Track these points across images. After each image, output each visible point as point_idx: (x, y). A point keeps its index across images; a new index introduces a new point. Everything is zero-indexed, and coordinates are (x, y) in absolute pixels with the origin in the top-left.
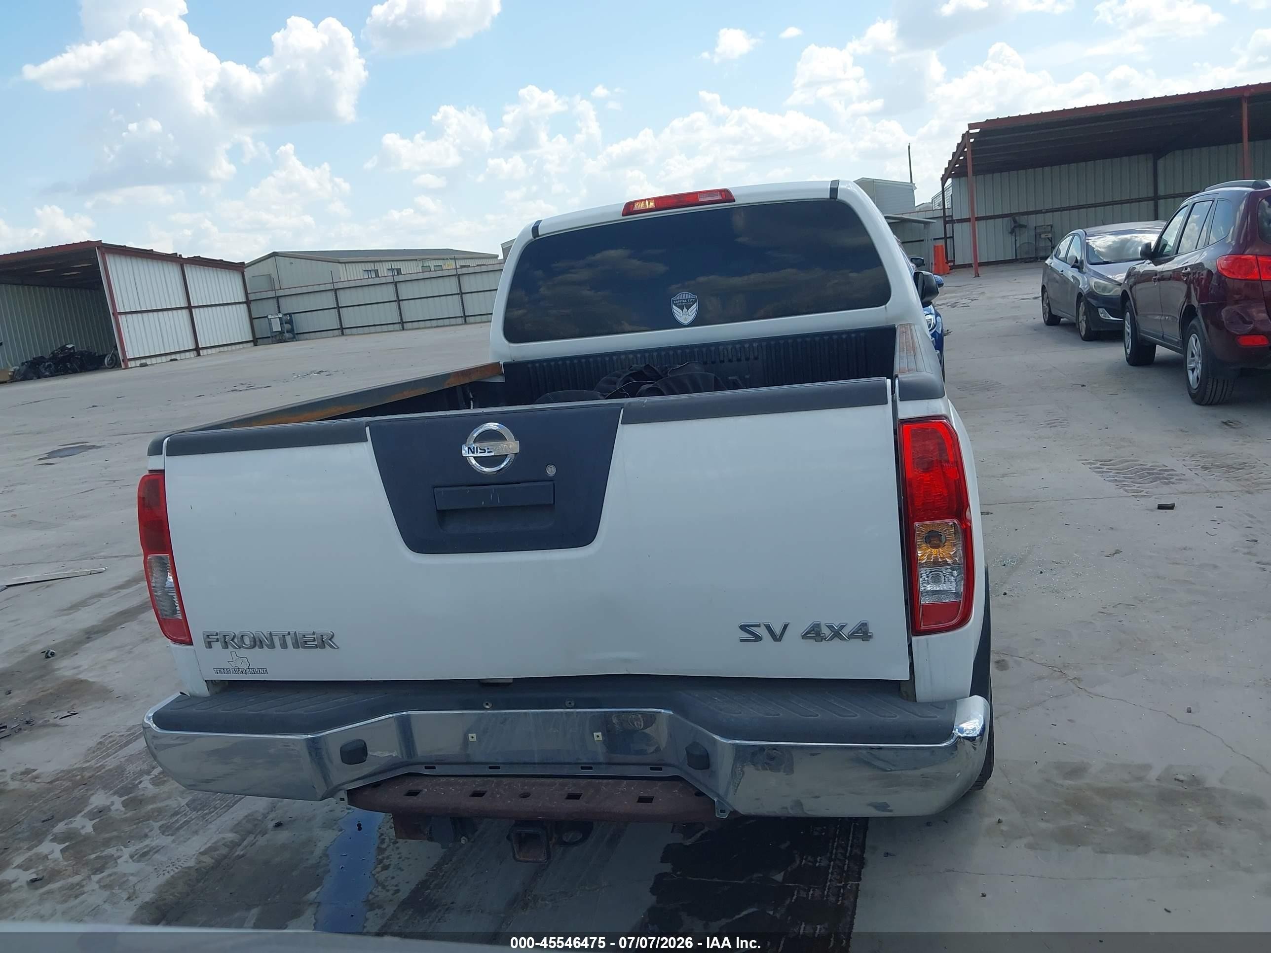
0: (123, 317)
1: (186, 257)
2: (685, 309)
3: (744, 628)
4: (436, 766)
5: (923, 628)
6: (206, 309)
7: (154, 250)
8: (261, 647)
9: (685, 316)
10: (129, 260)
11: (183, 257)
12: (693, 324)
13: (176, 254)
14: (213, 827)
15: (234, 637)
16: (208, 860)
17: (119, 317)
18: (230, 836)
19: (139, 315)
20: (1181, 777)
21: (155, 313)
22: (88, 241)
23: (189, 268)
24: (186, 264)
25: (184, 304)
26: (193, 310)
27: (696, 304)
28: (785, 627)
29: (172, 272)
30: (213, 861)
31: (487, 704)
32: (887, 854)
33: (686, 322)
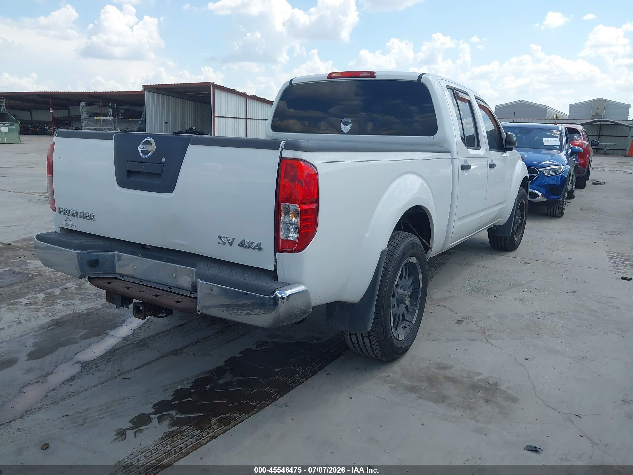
0: (217, 118)
1: (250, 95)
2: (346, 126)
3: (219, 237)
4: (124, 276)
5: (281, 249)
6: (254, 120)
7: (236, 90)
8: (74, 216)
9: (346, 129)
10: (224, 93)
11: (248, 95)
12: (348, 133)
13: (245, 93)
14: (97, 302)
15: (67, 210)
16: (86, 312)
17: (215, 118)
18: (100, 306)
19: (224, 118)
20: (490, 382)
21: (231, 119)
22: (209, 82)
23: (249, 100)
24: (249, 98)
25: (244, 117)
26: (248, 120)
27: (351, 124)
28: (234, 239)
29: (242, 101)
30: (87, 312)
31: (140, 254)
32: (328, 374)
33: (345, 132)
